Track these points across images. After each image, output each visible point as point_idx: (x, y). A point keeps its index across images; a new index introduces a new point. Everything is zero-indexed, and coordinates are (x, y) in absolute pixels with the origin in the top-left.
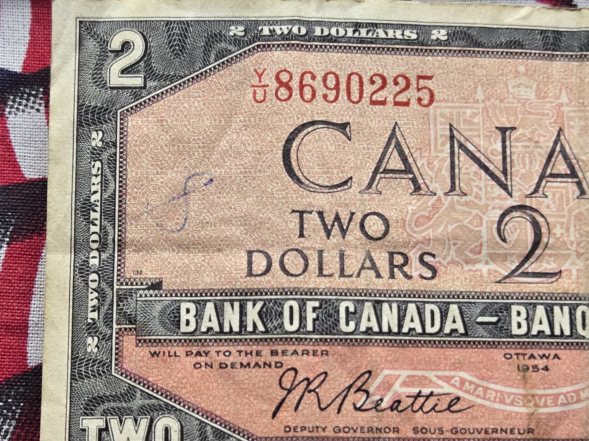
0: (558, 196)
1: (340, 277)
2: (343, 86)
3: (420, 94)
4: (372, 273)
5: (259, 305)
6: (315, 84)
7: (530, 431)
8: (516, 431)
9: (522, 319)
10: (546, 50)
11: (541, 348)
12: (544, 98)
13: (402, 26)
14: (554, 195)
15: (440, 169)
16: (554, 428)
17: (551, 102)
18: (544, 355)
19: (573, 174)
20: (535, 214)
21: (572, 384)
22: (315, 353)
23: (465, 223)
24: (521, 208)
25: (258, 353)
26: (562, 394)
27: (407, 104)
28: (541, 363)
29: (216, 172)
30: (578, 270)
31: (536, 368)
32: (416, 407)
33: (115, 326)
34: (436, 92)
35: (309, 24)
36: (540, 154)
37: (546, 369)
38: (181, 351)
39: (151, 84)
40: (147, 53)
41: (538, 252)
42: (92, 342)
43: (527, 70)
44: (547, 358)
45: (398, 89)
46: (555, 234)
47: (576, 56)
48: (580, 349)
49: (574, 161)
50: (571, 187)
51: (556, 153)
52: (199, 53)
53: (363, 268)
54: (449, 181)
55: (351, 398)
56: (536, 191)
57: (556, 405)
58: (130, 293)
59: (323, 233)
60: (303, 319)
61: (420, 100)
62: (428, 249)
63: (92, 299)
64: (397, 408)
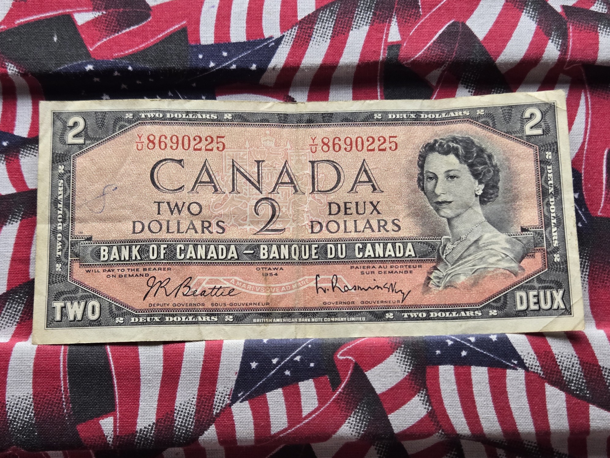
0: (284, 193)
1: (177, 233)
2: (180, 142)
3: (218, 145)
4: (193, 231)
5: (138, 247)
6: (166, 141)
7: (268, 304)
8: (261, 304)
9: (265, 252)
10: (280, 123)
11: (274, 265)
12: (279, 146)
13: (210, 113)
14: (282, 193)
15: (227, 181)
16: (279, 302)
17: (282, 148)
18: (275, 268)
19: (292, 182)
20: (273, 202)
21: (288, 281)
22: (164, 269)
23: (239, 206)
24: (266, 199)
25: (137, 270)
26: (284, 286)
27: (212, 150)
28: (274, 272)
29: (119, 184)
30: (293, 228)
31: (271, 274)
32: (213, 294)
33: (69, 258)
34: (226, 144)
35: (164, 112)
36: (276, 173)
37: (276, 274)
38: (100, 269)
39: (88, 142)
40: (85, 127)
41: (274, 220)
42: (58, 266)
43: (270, 133)
44: (277, 269)
45: (207, 143)
46: (282, 211)
47: (295, 126)
48: (293, 265)
49: (292, 176)
50: (291, 189)
51: (284, 172)
52: (111, 127)
53: (189, 228)
54: (231, 187)
55: (182, 290)
56: (274, 191)
57: (281, 292)
58: (77, 243)
59: (169, 213)
60: (158, 253)
61: (218, 148)
62: (221, 219)
63: (59, 246)
64: (204, 294)
